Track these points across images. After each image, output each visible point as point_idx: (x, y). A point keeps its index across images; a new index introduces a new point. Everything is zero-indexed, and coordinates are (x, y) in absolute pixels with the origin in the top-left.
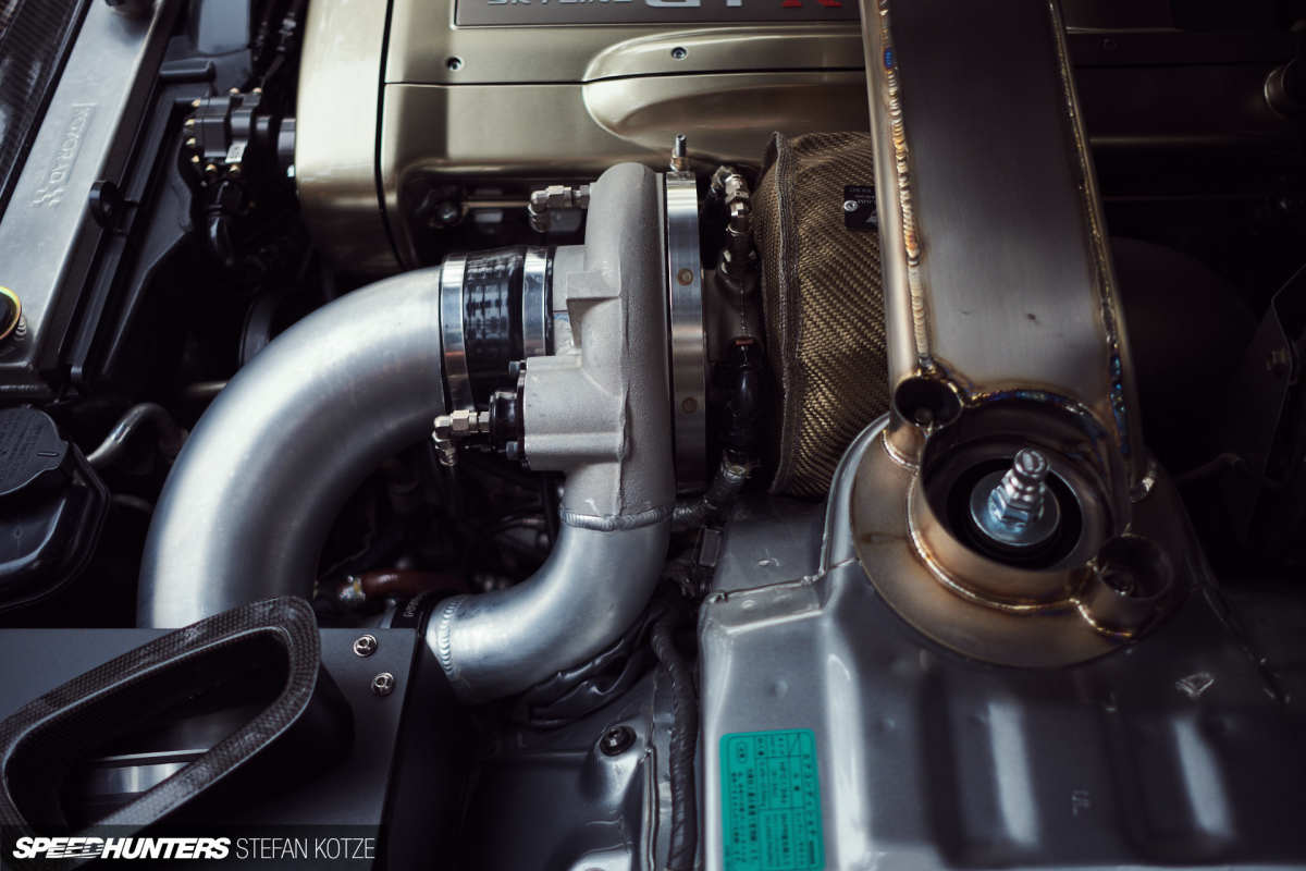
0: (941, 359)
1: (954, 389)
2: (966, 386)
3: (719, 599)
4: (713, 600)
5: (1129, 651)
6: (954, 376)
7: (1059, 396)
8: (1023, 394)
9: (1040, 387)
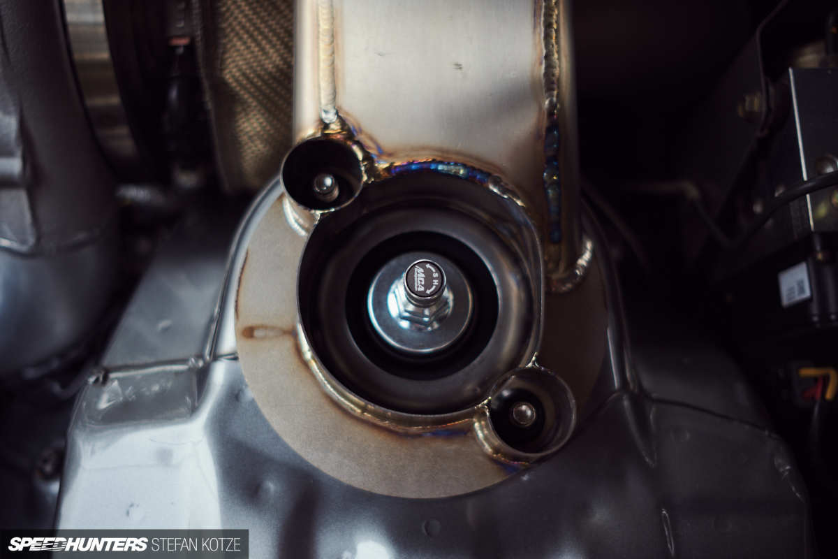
0: (347, 113)
1: (360, 156)
2: (373, 152)
3: (97, 380)
4: (92, 380)
5: (525, 478)
6: (361, 138)
7: (481, 172)
8: (440, 167)
9: (460, 159)
